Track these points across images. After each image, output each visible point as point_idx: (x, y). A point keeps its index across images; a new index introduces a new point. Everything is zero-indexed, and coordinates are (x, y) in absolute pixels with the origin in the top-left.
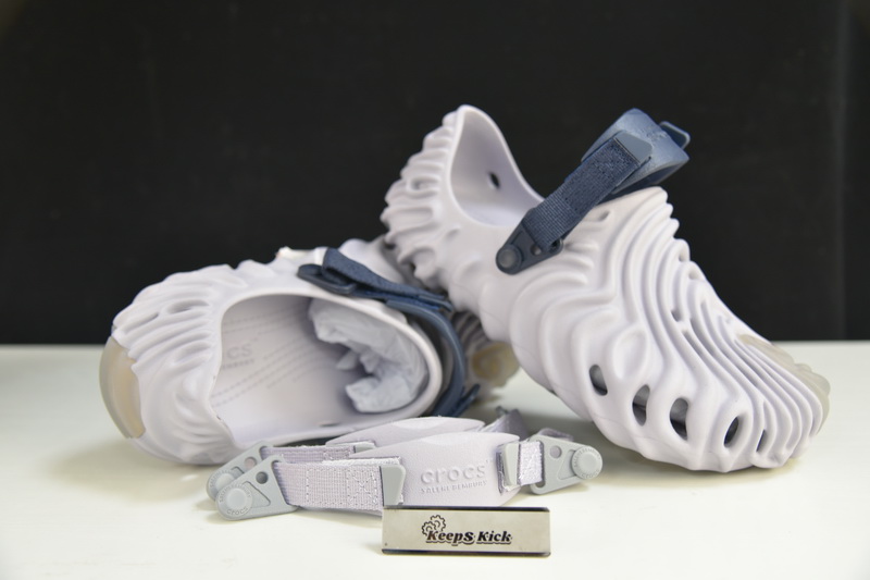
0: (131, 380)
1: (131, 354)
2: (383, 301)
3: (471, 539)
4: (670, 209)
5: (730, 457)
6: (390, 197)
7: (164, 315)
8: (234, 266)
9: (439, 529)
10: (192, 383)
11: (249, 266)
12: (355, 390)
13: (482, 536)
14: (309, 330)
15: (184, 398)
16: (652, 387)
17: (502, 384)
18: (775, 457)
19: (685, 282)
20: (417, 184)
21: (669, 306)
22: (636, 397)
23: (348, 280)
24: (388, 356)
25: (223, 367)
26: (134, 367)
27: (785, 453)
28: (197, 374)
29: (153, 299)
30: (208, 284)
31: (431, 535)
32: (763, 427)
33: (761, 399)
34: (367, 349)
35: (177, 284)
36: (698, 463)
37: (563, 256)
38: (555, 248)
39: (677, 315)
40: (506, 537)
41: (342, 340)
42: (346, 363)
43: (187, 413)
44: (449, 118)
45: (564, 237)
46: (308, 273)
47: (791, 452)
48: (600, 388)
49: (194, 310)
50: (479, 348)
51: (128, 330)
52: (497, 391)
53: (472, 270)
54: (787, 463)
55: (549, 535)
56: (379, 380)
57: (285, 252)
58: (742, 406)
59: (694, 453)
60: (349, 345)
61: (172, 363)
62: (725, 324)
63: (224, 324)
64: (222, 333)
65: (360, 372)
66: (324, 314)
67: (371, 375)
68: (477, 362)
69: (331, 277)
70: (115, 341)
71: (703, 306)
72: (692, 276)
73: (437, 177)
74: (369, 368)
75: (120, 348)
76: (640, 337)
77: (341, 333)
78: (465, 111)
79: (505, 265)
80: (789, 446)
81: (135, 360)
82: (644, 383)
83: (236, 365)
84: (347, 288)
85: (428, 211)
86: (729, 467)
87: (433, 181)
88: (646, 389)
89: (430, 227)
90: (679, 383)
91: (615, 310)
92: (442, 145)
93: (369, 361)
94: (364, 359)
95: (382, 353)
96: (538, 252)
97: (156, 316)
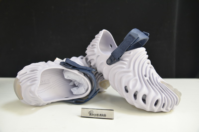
0: (20, 87)
1: (20, 81)
2: (78, 70)
3: (98, 115)
4: (146, 52)
5: (156, 109)
6: (87, 48)
7: (28, 72)
8: (46, 62)
9: (92, 113)
10: (33, 88)
11: (49, 62)
12: (73, 90)
13: (100, 115)
14: (63, 76)
15: (31, 92)
16: (138, 92)
17: (106, 89)
18: (167, 109)
19: (148, 69)
20: (93, 45)
21: (144, 74)
22: (135, 93)
23: (71, 66)
24: (80, 82)
25: (40, 85)
26: (21, 84)
27: (169, 109)
28: (34, 86)
29: (27, 69)
30: (39, 66)
31: (90, 114)
32: (164, 102)
33: (164, 96)
34: (76, 81)
35: (33, 66)
36: (148, 109)
37: (120, 62)
38: (119, 59)
39: (145, 76)
40: (105, 115)
41: (70, 79)
42: (72, 84)
43: (31, 95)
44: (100, 32)
45: (121, 57)
46: (62, 64)
47: (171, 108)
48: (127, 91)
49: (35, 72)
50: (101, 81)
51: (20, 76)
52: (105, 90)
53: (102, 64)
54: (170, 111)
55: (114, 115)
56: (79, 87)
57: (57, 59)
58: (159, 97)
59: (147, 107)
60: (72, 80)
61: (28, 83)
62: (157, 78)
63: (42, 75)
64: (41, 77)
65: (74, 86)
66: (66, 73)
67: (77, 86)
68: (100, 84)
69: (67, 65)
70: (17, 78)
71: (152, 74)
72: (151, 68)
73: (96, 44)
74: (76, 85)
75: (18, 80)
76: (136, 80)
77: (70, 77)
78: (104, 30)
79: (108, 63)
80: (170, 107)
81: (21, 82)
82: (136, 91)
83: (46, 84)
84: (71, 67)
85: (94, 51)
86: (156, 111)
87: (95, 45)
88: (137, 92)
89: (94, 55)
90: (144, 91)
91: (131, 74)
92: (98, 37)
93: (76, 83)
94: (75, 83)
95: (79, 82)
96: (115, 60)
97: (26, 73)
